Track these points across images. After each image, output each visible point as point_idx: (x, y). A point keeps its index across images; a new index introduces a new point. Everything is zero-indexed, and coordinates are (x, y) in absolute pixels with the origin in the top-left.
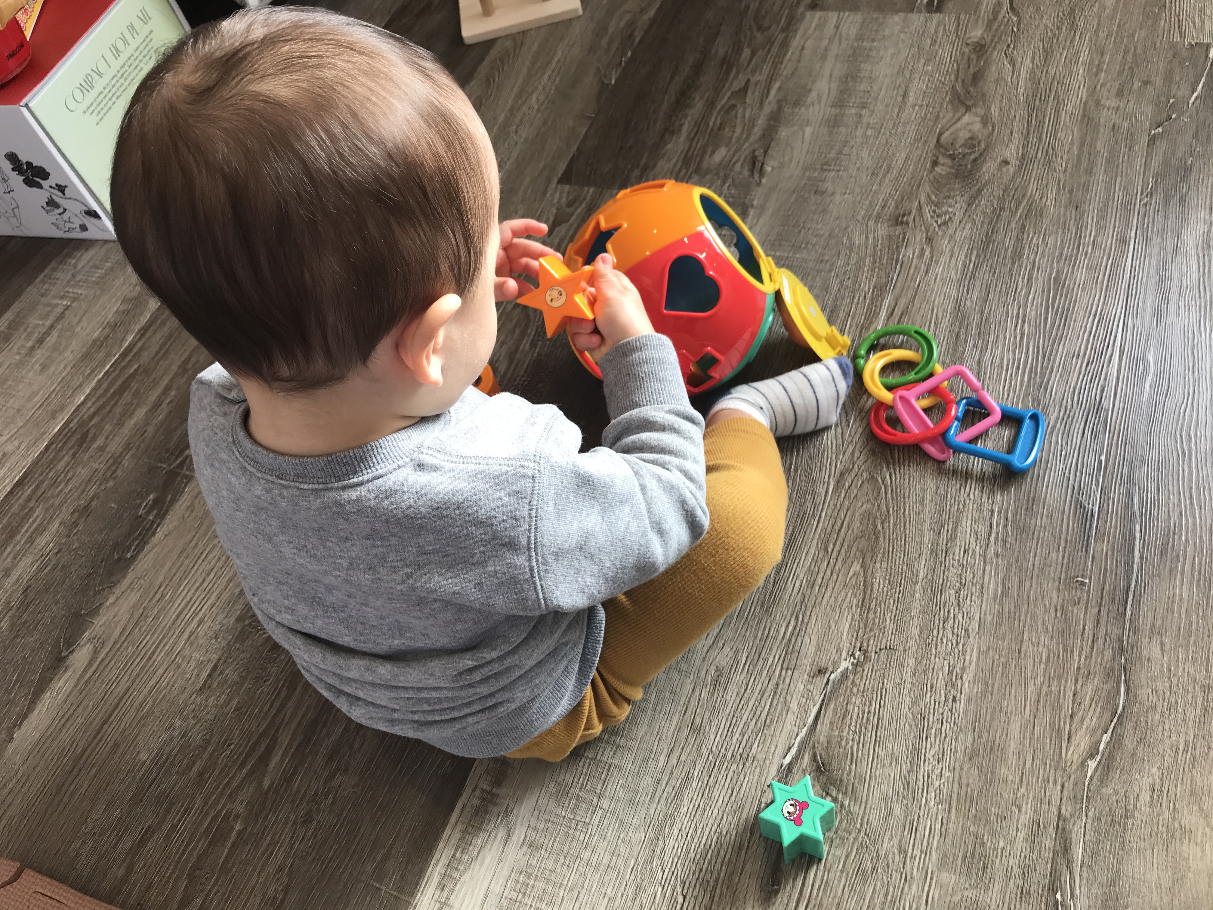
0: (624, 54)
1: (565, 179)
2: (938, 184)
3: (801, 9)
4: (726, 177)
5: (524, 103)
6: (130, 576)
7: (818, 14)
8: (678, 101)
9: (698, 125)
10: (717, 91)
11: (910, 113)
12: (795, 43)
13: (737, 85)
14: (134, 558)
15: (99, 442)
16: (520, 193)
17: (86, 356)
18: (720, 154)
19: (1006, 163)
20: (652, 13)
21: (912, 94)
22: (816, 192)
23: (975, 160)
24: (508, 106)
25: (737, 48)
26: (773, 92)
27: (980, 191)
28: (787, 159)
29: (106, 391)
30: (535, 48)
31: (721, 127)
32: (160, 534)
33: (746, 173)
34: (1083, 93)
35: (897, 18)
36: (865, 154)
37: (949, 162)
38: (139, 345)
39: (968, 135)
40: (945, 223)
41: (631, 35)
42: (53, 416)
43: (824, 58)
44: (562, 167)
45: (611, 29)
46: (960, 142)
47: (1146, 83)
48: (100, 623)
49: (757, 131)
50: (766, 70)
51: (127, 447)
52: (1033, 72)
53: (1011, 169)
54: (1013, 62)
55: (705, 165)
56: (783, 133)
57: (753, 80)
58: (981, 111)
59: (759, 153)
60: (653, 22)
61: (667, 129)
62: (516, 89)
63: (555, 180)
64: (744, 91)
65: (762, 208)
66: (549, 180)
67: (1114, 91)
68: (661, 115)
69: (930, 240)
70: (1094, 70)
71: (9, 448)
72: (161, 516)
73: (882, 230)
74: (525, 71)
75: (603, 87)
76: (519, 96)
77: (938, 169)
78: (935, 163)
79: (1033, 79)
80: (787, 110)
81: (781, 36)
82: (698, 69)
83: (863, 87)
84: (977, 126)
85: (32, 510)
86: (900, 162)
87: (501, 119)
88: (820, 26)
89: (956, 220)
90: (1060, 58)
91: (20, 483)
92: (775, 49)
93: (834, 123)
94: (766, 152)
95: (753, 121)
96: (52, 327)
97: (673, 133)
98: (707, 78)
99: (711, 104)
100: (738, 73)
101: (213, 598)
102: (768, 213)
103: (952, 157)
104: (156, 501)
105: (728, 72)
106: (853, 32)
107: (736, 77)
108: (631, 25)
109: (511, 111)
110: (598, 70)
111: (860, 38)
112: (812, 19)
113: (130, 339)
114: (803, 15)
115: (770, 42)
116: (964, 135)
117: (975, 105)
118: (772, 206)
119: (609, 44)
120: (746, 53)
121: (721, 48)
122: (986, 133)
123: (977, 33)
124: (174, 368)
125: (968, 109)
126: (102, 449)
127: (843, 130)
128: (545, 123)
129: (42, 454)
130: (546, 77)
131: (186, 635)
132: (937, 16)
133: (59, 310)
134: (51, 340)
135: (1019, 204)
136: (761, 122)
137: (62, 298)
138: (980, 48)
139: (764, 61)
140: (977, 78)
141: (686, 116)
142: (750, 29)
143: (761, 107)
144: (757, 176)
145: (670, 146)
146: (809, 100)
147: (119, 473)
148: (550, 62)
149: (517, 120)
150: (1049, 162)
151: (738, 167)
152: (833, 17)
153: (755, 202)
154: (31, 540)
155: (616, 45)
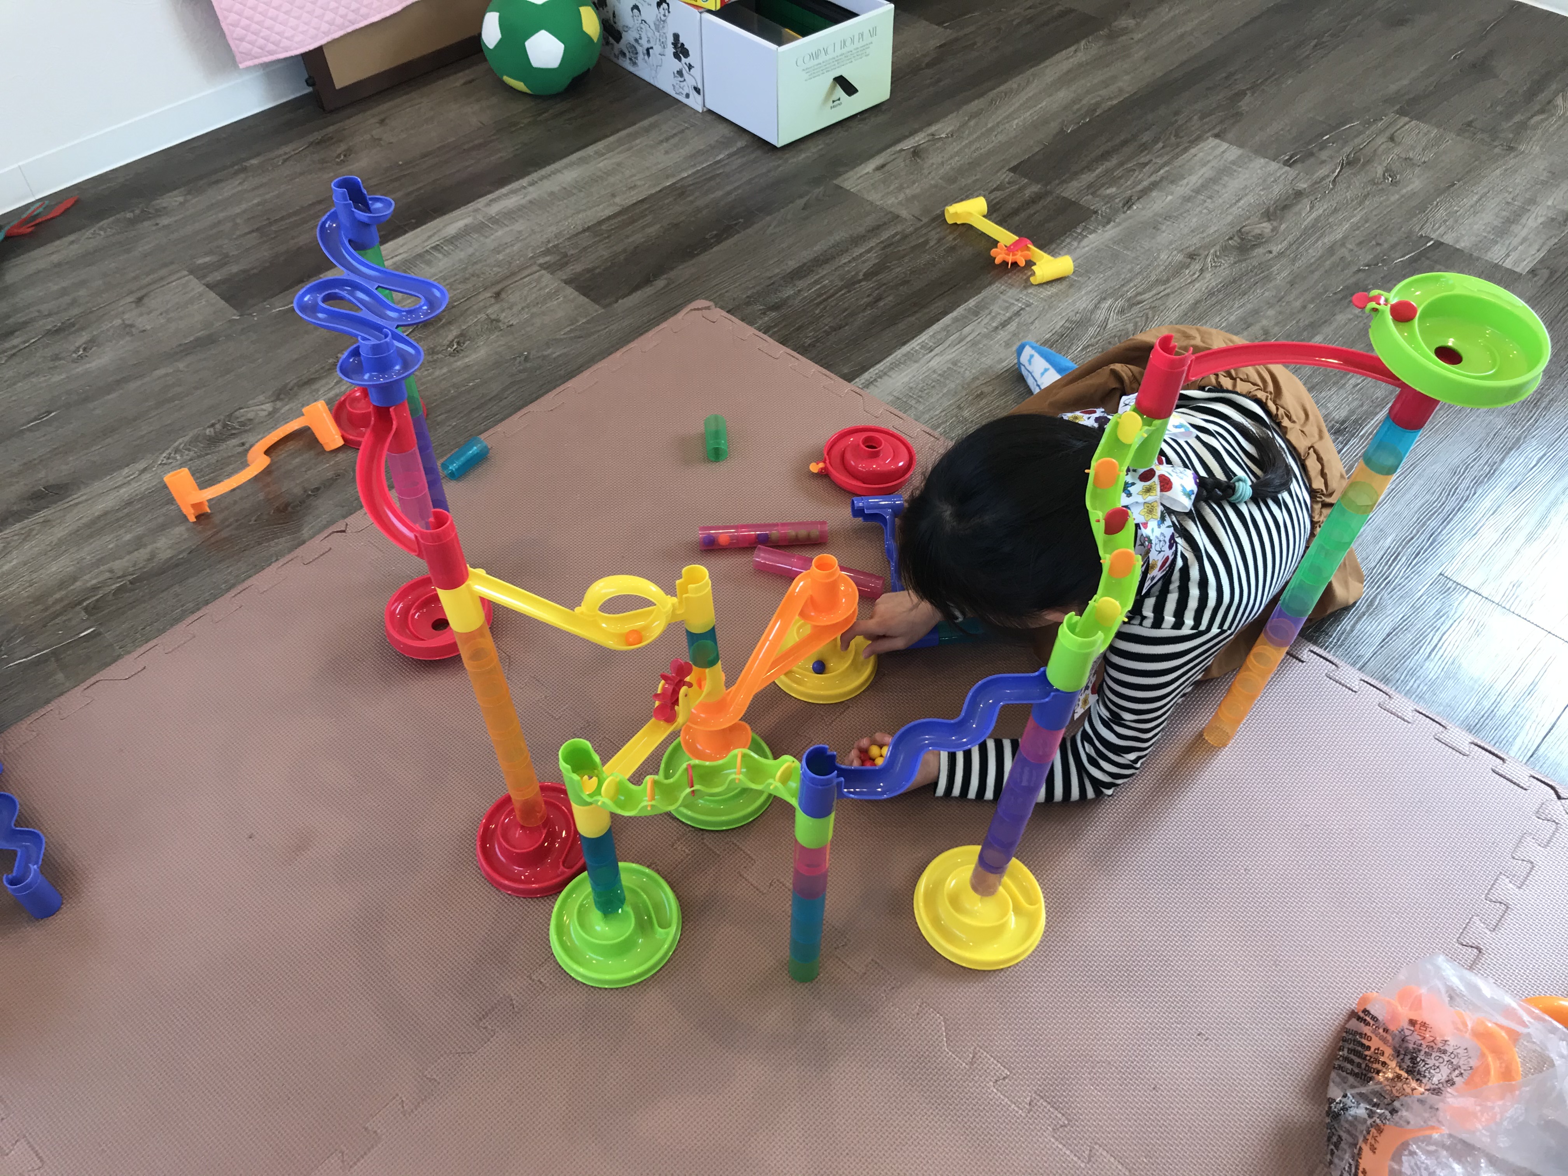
0: (1084, 119)
1: (1013, 170)
2: (1225, 249)
3: (1209, 134)
4: (1107, 202)
5: (1008, 122)
6: (694, 261)
7: (1217, 141)
8: (1102, 155)
9: (1107, 171)
10: (1129, 159)
11: (1235, 211)
12: (1193, 151)
13: (1143, 160)
14: (698, 254)
15: (691, 198)
16: (983, 167)
17: (693, 156)
18: (1112, 190)
19: (1270, 252)
20: (1115, 102)
21: (1242, 202)
22: (1154, 228)
23: (1254, 245)
24: (999, 120)
25: (1156, 141)
26: (1162, 171)
27: (1245, 260)
28: (1148, 206)
29: (701, 176)
30: (1030, 94)
31: (1120, 178)
32: (715, 249)
33: (1121, 205)
34: (1339, 236)
35: (1263, 161)
36: (1194, 220)
37: (1239, 241)
38: (726, 162)
39: (1259, 232)
40: (1216, 267)
41: (1095, 110)
42: (668, 177)
43: (1204, 165)
44: (1014, 163)
45: (1084, 102)
46: (1253, 234)
47: (1378, 244)
48: (672, 274)
49: (1140, 187)
50: (1166, 158)
51: (707, 206)
52: (1320, 216)
53: (1271, 256)
54: (1311, 208)
55: (1099, 192)
56: (1154, 194)
57: (1154, 160)
58: (1275, 224)
59: (1135, 198)
60: (1113, 107)
61: (1087, 167)
62: (1007, 113)
63: (1007, 168)
64: (1145, 165)
65: (1119, 224)
66: (1003, 167)
67: (1357, 241)
68: (1089, 159)
69: (1202, 271)
70: (1356, 227)
71: (639, 183)
72: (719, 242)
73: (1180, 257)
74: (1017, 105)
75: (1062, 131)
76: (1007, 117)
77: (1230, 242)
78: (1231, 238)
79: (1317, 220)
80: (1165, 183)
81: (1187, 145)
82: (1125, 143)
83: (1216, 188)
84: (1268, 230)
85: (646, 215)
86: (1212, 231)
87: (989, 125)
88: (1214, 148)
89: (1223, 267)
90: (1340, 216)
91: (642, 201)
92: (1177, 150)
93: (1187, 199)
94: (1138, 199)
95: (1141, 181)
96: (675, 135)
97: (1089, 170)
98: (1127, 150)
99: (1121, 164)
100: (1148, 154)
101: (737, 284)
102: (1120, 228)
103: (1242, 239)
104: (716, 235)
105: (1142, 151)
106: (1232, 158)
107: (1146, 155)
108: (1098, 104)
109: (998, 123)
110: (1064, 121)
111: (1233, 163)
112: (1212, 142)
113: (721, 156)
114: (1208, 138)
115: (1178, 145)
116: (1257, 231)
117: (1274, 220)
118: (1125, 225)
119: (1078, 110)
120: (1160, 145)
121: (1146, 137)
122: (1270, 234)
123: (1303, 185)
124: (744, 180)
125: (1269, 220)
126: (692, 202)
127: (1190, 204)
128: (1015, 137)
129: (657, 193)
130: (1028, 113)
131: (718, 294)
132: (1287, 168)
133: (682, 128)
134: (673, 141)
135: (1263, 272)
136: (1145, 183)
137: (685, 122)
138: (1299, 194)
139: (1167, 154)
140: (1285, 207)
141: (1102, 165)
142: (1171, 134)
143: (1149, 177)
144: (1126, 208)
145: (1083, 176)
146: (1181, 183)
147: (699, 216)
148: (1035, 106)
149: (999, 130)
150: (1294, 260)
151: (1117, 200)
152: (1225, 145)
153: (1117, 220)
154: (643, 228)
155: (1082, 112)
